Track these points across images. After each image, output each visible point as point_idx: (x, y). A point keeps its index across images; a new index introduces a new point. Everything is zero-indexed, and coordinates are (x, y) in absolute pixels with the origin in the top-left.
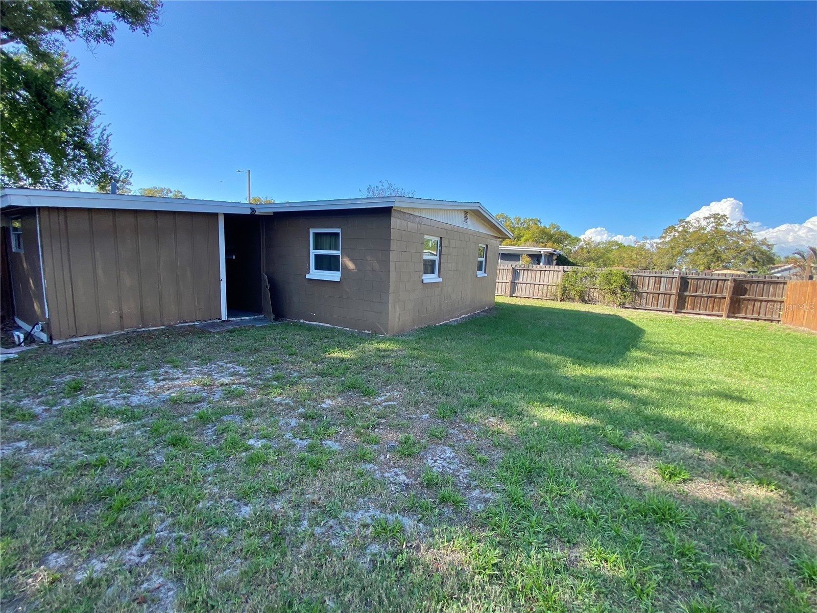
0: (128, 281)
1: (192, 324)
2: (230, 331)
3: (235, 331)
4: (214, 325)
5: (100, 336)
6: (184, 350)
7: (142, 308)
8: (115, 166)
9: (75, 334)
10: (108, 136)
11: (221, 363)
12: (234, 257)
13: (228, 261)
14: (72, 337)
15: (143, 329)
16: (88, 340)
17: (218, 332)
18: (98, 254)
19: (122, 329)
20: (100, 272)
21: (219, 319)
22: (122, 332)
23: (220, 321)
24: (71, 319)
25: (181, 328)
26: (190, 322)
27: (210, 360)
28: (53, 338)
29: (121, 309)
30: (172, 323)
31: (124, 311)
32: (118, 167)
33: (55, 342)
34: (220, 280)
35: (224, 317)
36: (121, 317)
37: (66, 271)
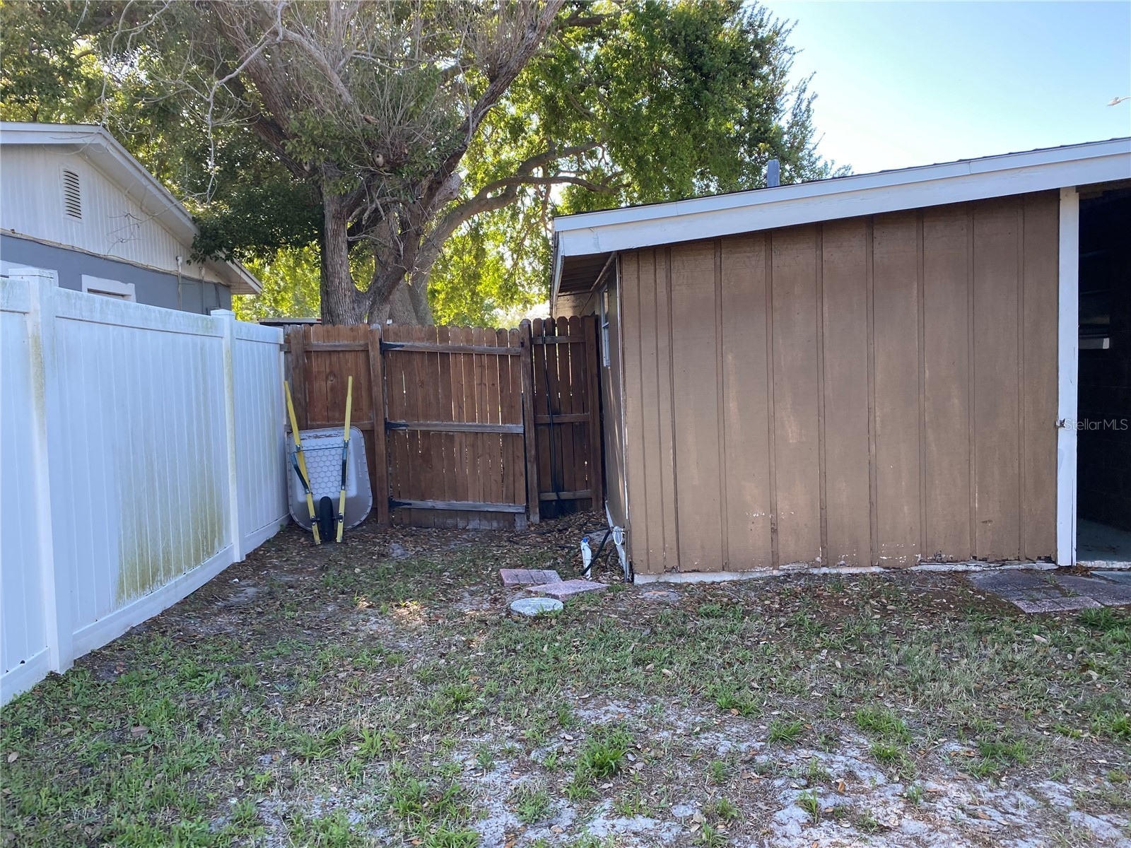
0: (792, 431)
1: (960, 568)
2: (1095, 623)
3: (1108, 626)
4: (1030, 582)
5: (726, 577)
6: (921, 680)
7: (823, 508)
8: (820, 164)
9: (675, 564)
10: (809, 103)
11: (1055, 792)
12: (1106, 344)
13: (1086, 358)
14: (672, 570)
15: (825, 570)
16: (702, 584)
17: (1044, 616)
18: (730, 358)
19: (775, 565)
20: (732, 406)
21: (1049, 560)
22: (775, 573)
23: (1051, 566)
24: (671, 526)
25: (924, 581)
26: (955, 562)
27: (1010, 757)
28: (635, 568)
29: (773, 509)
30: (902, 560)
31: (783, 515)
32: (826, 165)
33: (639, 580)
34: (1056, 427)
35: (1066, 553)
36: (774, 531)
37: (666, 406)
